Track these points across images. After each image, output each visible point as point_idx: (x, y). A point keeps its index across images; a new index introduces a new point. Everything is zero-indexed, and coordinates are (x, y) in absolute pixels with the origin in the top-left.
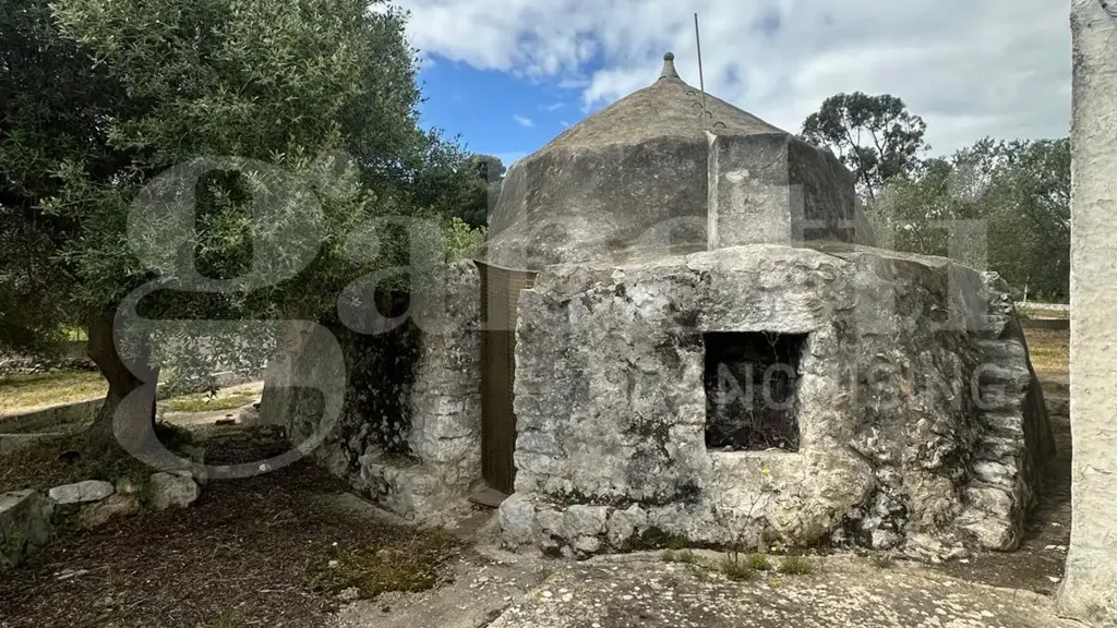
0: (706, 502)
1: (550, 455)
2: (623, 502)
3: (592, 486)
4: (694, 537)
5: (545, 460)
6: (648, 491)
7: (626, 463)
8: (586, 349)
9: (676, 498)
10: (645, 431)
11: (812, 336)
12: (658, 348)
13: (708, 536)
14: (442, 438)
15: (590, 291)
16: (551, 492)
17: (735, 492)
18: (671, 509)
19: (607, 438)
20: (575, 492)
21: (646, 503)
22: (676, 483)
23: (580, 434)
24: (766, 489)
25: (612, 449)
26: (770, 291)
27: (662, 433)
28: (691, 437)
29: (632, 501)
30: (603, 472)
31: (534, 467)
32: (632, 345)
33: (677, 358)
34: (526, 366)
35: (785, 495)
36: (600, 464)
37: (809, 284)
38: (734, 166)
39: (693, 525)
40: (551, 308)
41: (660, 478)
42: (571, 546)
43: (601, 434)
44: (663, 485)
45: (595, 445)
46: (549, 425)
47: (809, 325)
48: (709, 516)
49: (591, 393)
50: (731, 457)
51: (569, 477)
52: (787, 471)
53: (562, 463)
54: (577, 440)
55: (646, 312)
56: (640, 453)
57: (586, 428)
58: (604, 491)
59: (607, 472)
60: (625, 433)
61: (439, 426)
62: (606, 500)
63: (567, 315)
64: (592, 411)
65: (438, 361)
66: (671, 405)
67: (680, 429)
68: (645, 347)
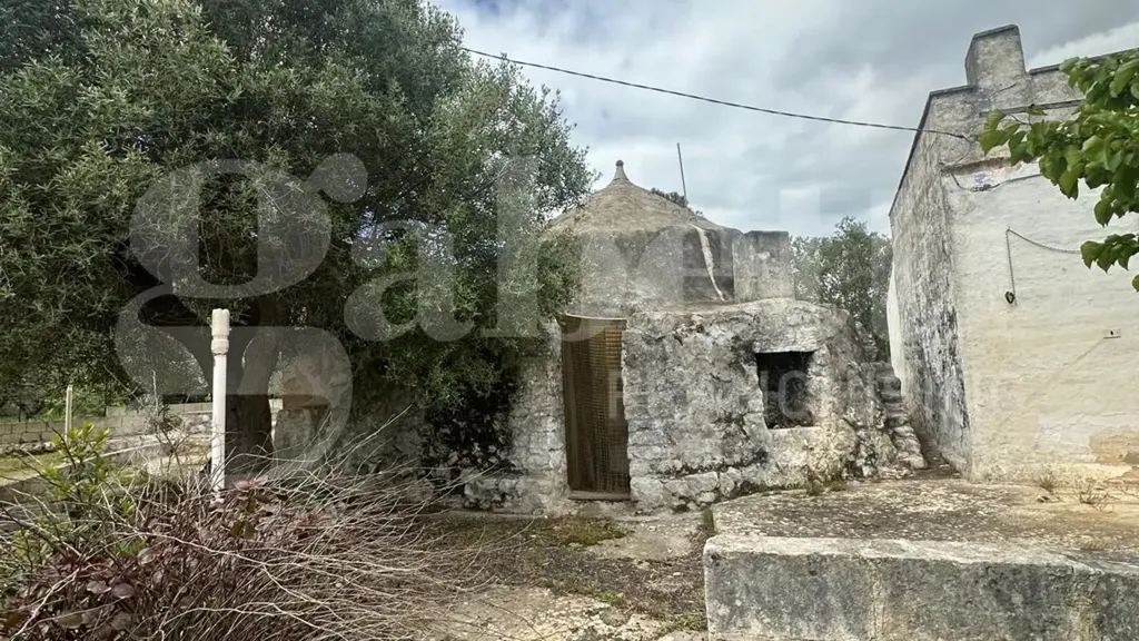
0: (772, 460)
1: (660, 445)
2: (722, 467)
3: (698, 461)
4: (770, 483)
5: (657, 449)
6: (737, 458)
7: (720, 442)
8: (680, 369)
9: (754, 461)
10: (729, 420)
11: (816, 353)
12: (730, 365)
13: (777, 482)
14: (551, 450)
15: (679, 330)
16: (664, 471)
17: (788, 452)
18: (753, 467)
19: (703, 427)
20: (685, 467)
21: (736, 466)
22: (753, 451)
23: (682, 427)
24: (805, 448)
25: (709, 434)
26: (793, 326)
27: (740, 421)
28: (758, 421)
29: (728, 466)
30: (706, 450)
31: (648, 455)
32: (713, 364)
33: (743, 371)
34: (632, 384)
35: (817, 450)
36: (701, 445)
37: (812, 322)
38: (762, 250)
39: (767, 476)
40: (648, 343)
41: (743, 449)
42: (695, 501)
43: (699, 425)
44: (745, 453)
45: (695, 433)
46: (657, 424)
47: (815, 347)
48: (775, 469)
49: (688, 398)
50: (783, 432)
51: (678, 458)
52: (815, 436)
53: (670, 450)
54: (682, 432)
55: (721, 341)
56: (728, 435)
57: (688, 421)
58: (708, 462)
59: (708, 449)
60: (715, 422)
61: (549, 440)
62: (710, 468)
63: (663, 346)
64: (690, 410)
65: (542, 390)
66: (743, 402)
67: (751, 416)
68: (723, 365)
